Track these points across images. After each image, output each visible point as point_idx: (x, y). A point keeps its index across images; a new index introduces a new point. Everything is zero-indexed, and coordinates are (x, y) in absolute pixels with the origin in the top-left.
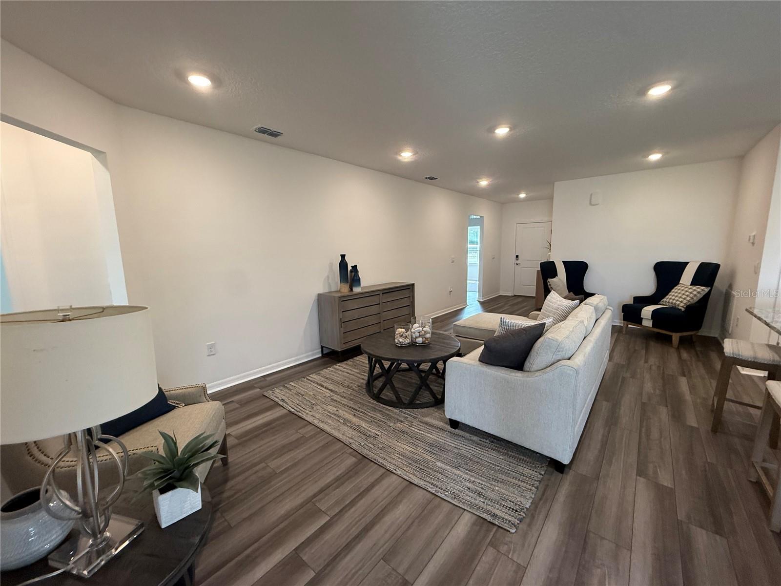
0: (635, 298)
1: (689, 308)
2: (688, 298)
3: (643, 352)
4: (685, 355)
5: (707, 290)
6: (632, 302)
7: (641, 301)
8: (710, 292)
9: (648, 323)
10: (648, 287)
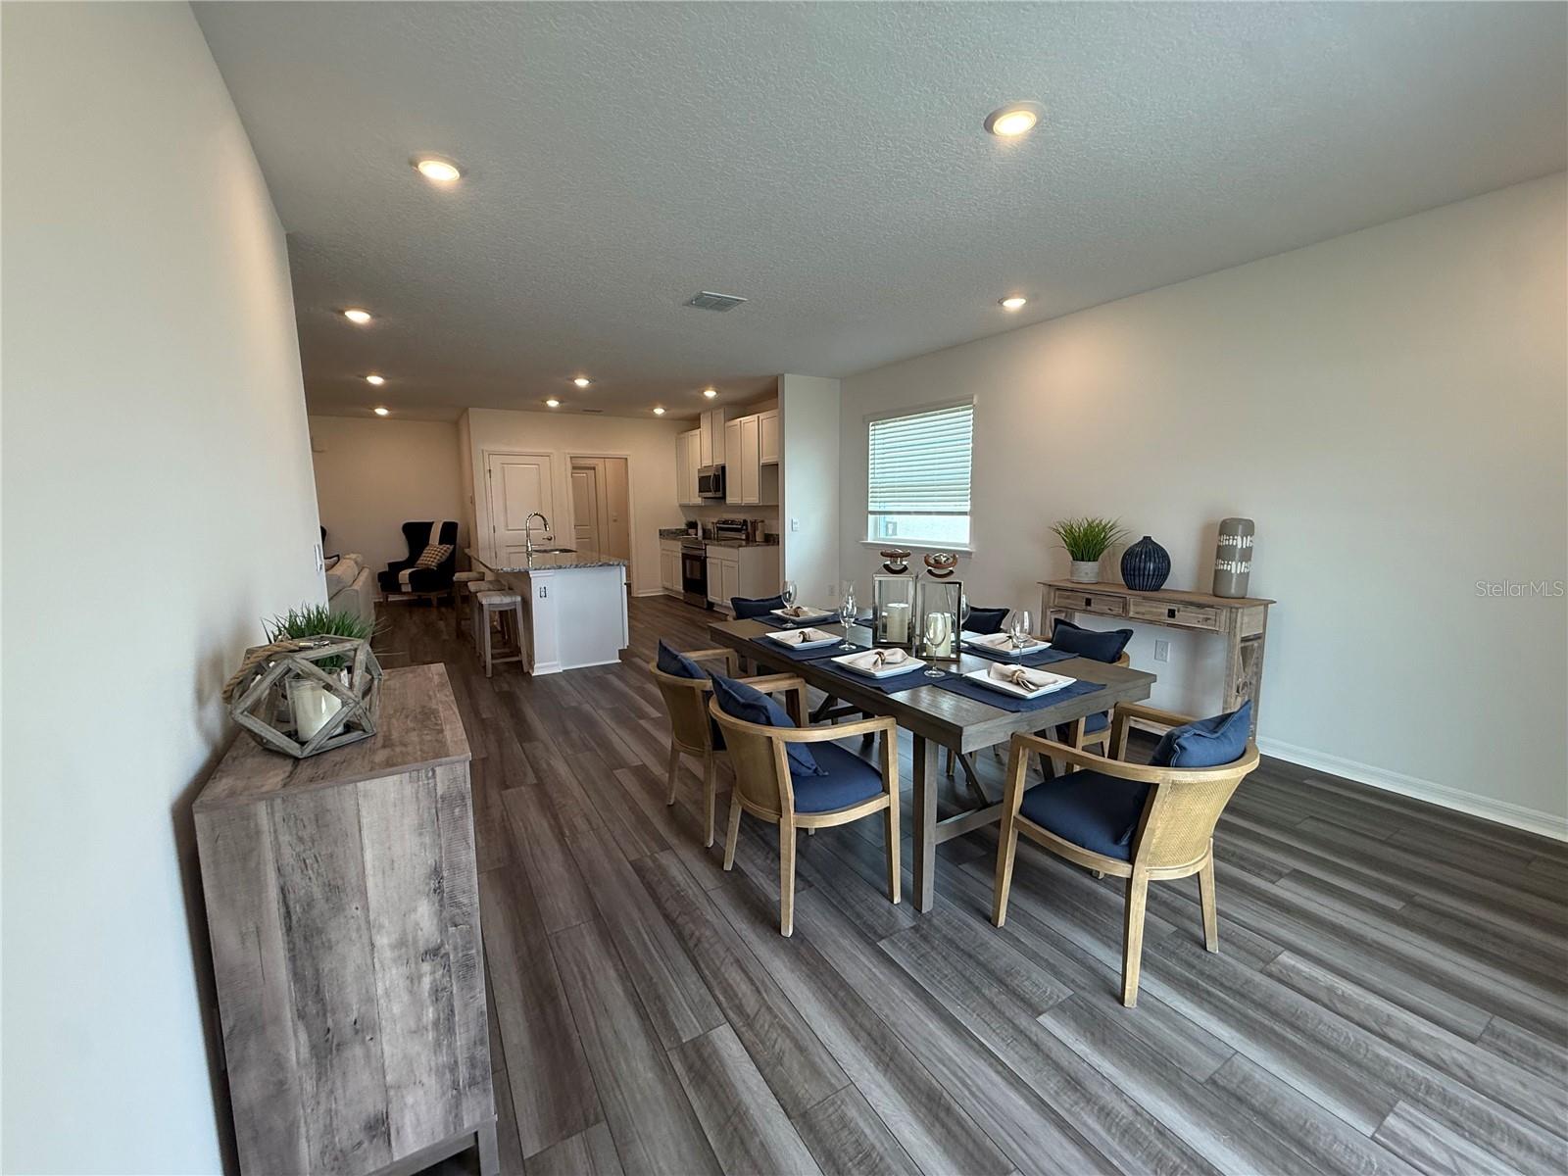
0: (390, 565)
1: (440, 565)
2: (438, 558)
3: (407, 615)
4: (443, 610)
5: (452, 547)
6: (387, 569)
7: (395, 567)
8: (454, 549)
9: (407, 588)
10: (400, 551)
